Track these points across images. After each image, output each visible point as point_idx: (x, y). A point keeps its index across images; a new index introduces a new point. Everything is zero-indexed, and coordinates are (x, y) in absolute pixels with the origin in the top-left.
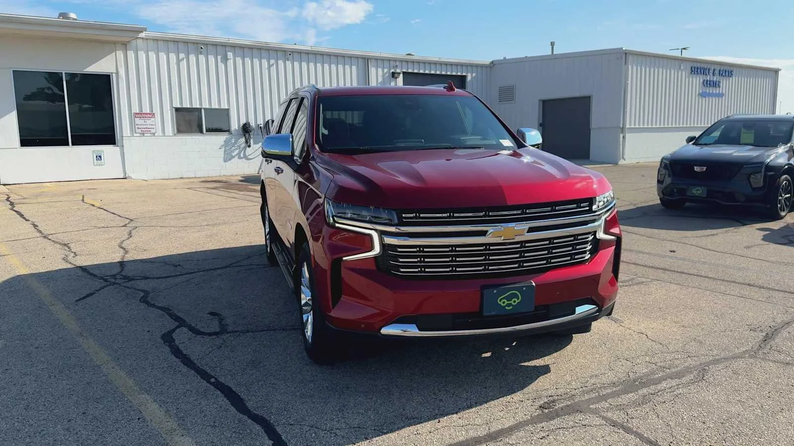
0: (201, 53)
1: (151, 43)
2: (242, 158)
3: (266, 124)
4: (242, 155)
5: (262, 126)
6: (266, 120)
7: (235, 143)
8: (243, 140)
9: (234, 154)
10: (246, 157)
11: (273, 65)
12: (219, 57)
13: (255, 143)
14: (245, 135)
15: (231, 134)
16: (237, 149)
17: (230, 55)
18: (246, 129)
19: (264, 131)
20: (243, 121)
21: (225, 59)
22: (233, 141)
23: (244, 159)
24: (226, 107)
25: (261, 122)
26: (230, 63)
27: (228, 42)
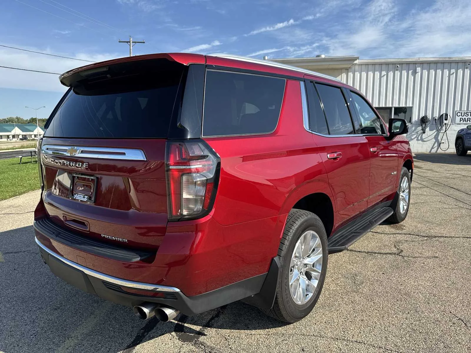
0: (397, 70)
1: (363, 67)
2: (419, 140)
3: (440, 117)
4: (419, 138)
5: (437, 118)
6: (441, 114)
7: (415, 130)
8: (420, 128)
9: (413, 137)
10: (422, 140)
11: (453, 73)
12: (410, 72)
13: (431, 130)
14: (422, 125)
15: (412, 124)
16: (415, 134)
17: (419, 69)
18: (424, 121)
19: (438, 122)
20: (422, 114)
21: (415, 73)
22: (414, 129)
23: (420, 141)
24: (411, 106)
25: (436, 115)
26: (418, 75)
27: (418, 60)
